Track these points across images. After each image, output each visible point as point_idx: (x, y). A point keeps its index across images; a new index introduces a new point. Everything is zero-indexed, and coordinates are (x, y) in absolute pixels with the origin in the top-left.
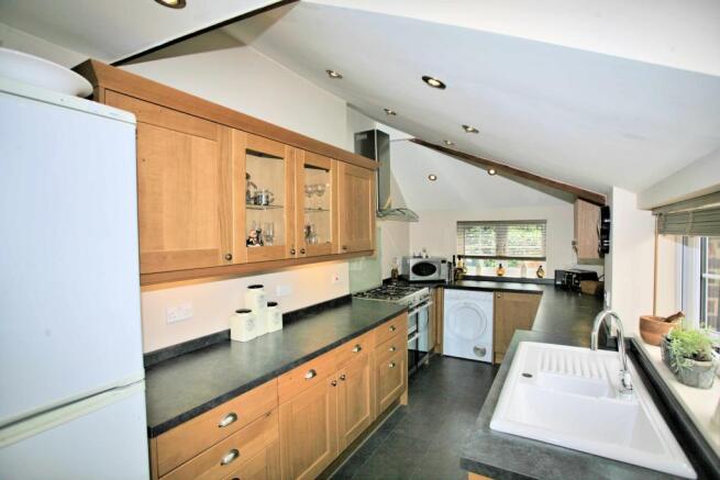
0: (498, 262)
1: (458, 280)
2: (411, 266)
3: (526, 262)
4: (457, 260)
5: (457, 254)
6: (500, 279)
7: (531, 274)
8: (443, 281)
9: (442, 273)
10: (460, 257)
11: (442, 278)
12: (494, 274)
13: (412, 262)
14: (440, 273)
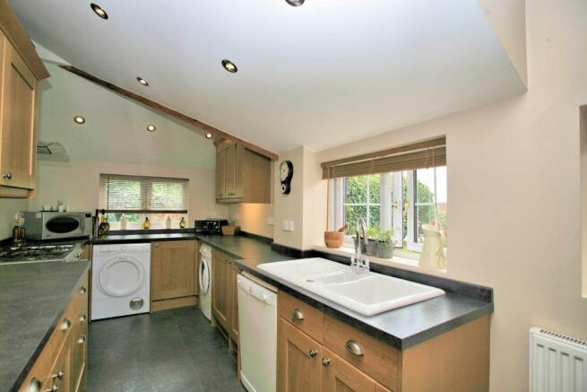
0: (143, 216)
1: (102, 235)
2: (44, 222)
3: (171, 215)
4: (100, 215)
5: (100, 208)
6: (147, 231)
7: (175, 225)
8: (86, 237)
9: (87, 228)
10: (103, 212)
11: (85, 234)
12: (140, 228)
13: (46, 218)
14: (83, 229)
